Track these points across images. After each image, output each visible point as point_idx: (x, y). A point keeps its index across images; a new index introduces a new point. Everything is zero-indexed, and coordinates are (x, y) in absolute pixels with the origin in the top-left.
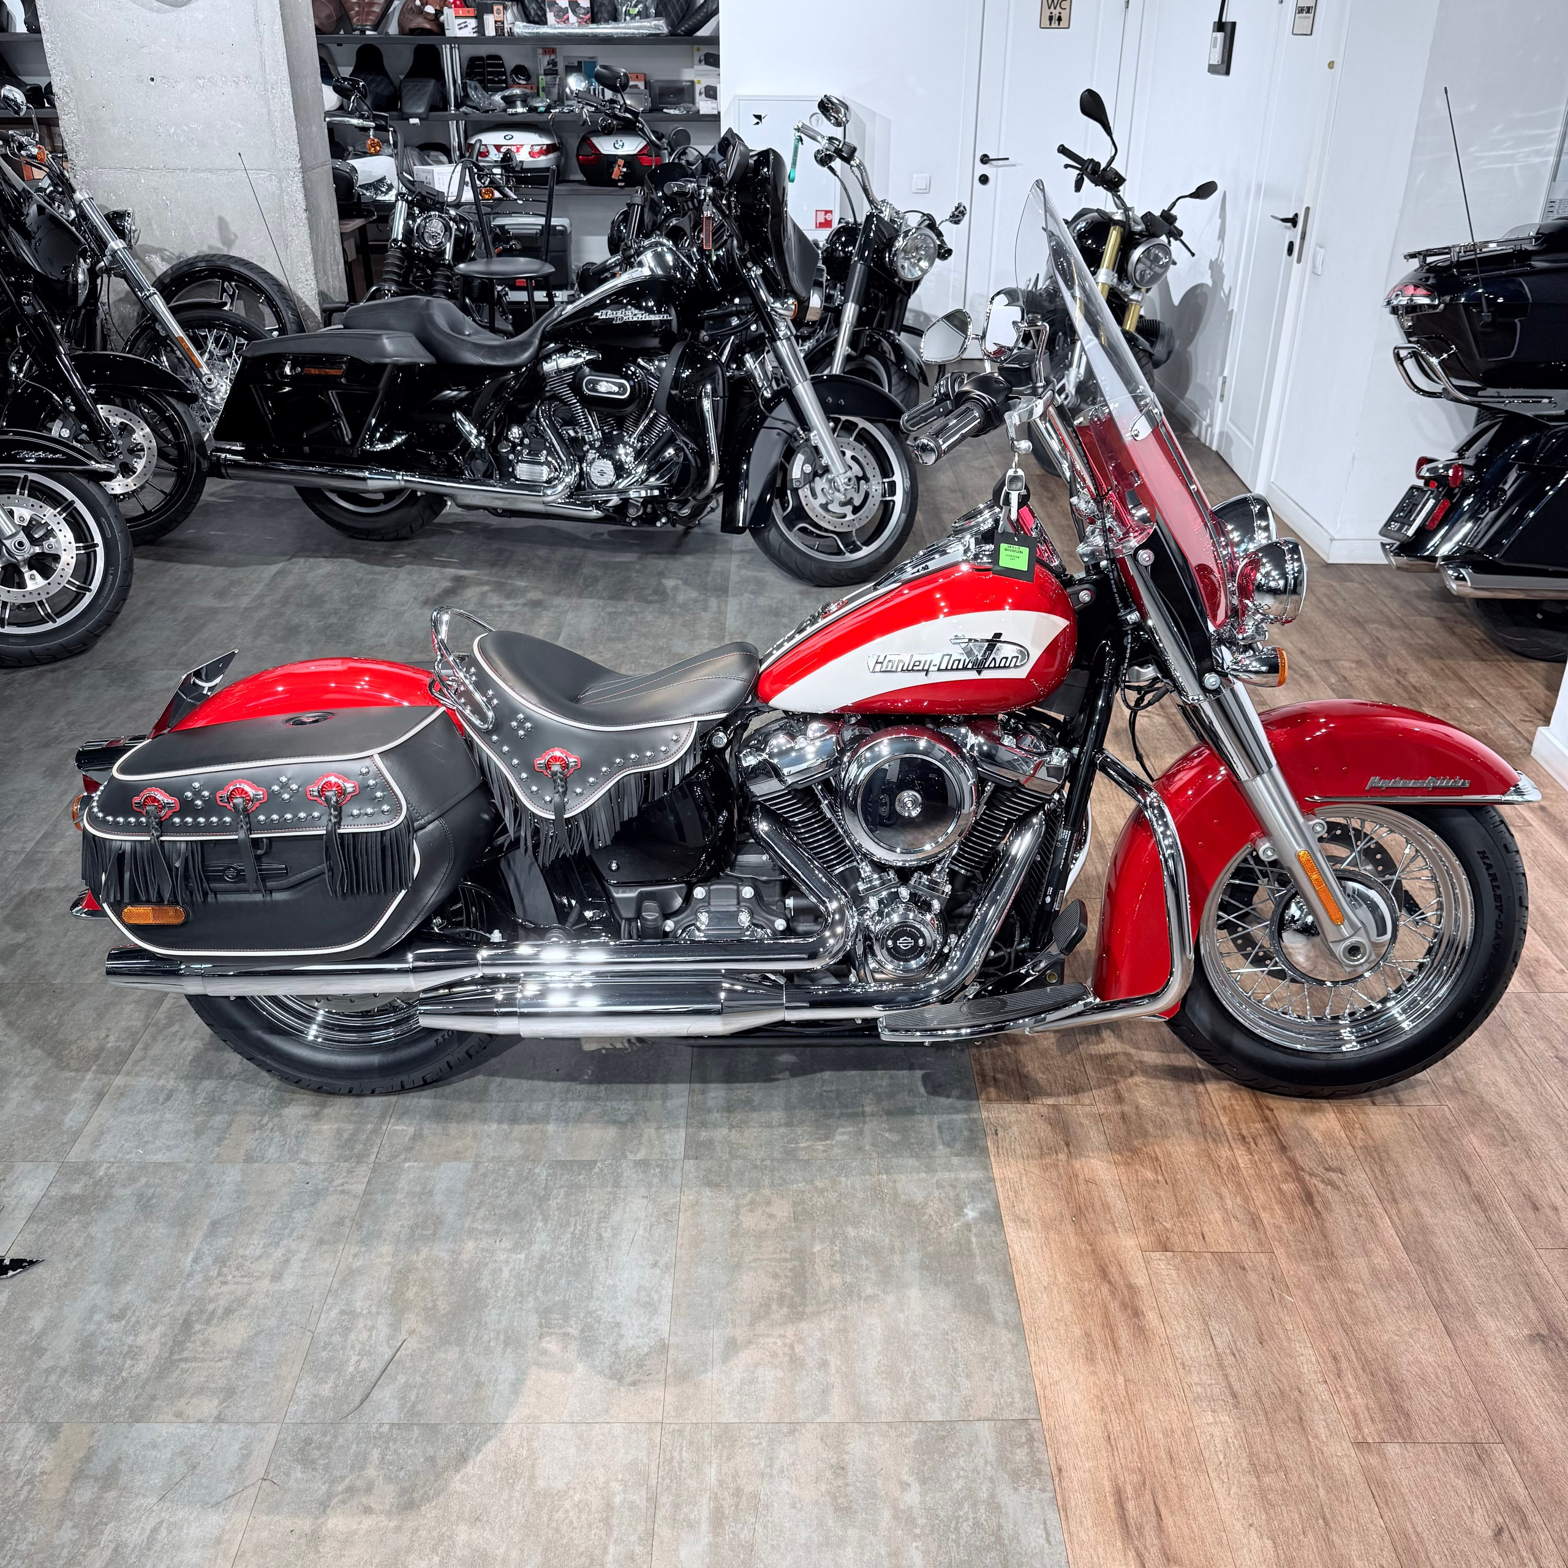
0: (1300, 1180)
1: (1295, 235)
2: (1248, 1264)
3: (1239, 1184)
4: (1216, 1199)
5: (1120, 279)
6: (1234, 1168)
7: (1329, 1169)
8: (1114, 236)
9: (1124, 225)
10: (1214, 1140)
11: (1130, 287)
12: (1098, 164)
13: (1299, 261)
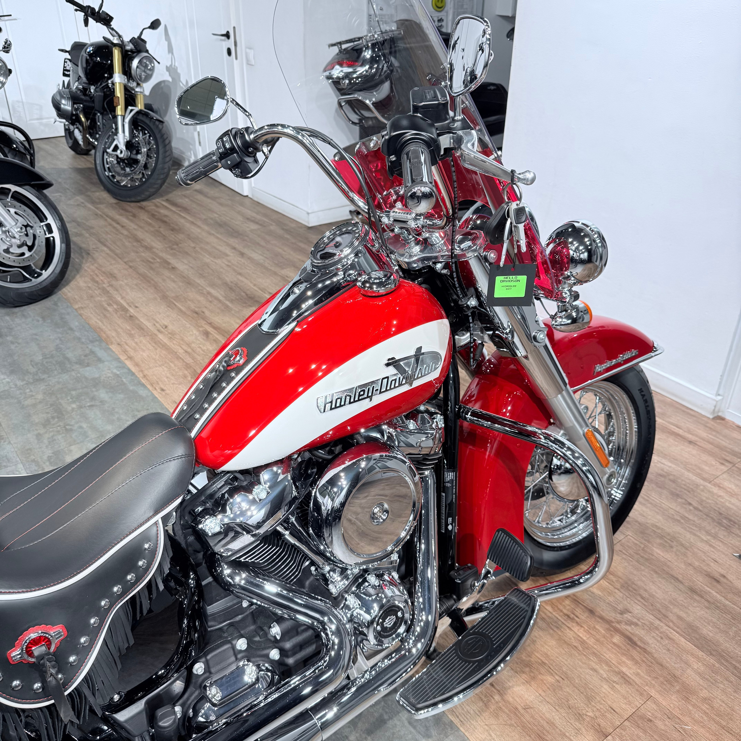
0: (617, 630)
1: (230, 44)
2: (649, 715)
3: (594, 653)
4: (595, 674)
5: (128, 81)
6: (583, 642)
7: (622, 613)
8: (116, 54)
9: (121, 46)
10: (557, 628)
11: (134, 84)
12: (93, 9)
13: (236, 58)
